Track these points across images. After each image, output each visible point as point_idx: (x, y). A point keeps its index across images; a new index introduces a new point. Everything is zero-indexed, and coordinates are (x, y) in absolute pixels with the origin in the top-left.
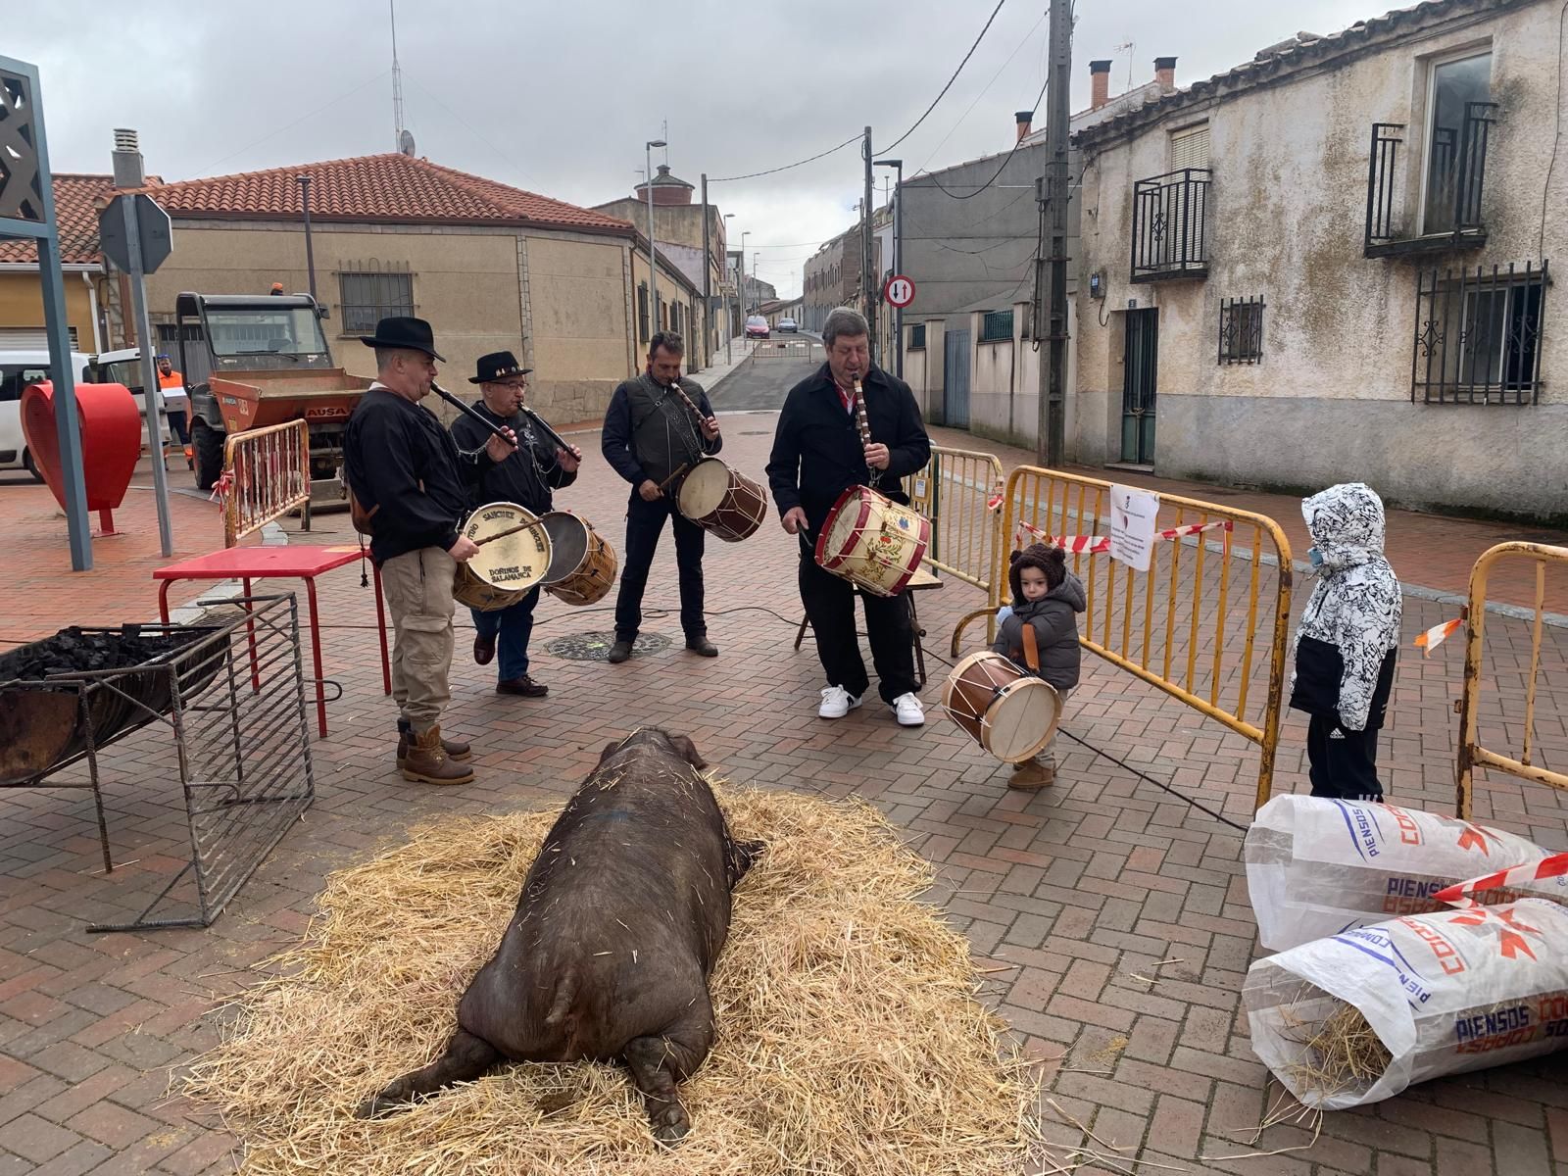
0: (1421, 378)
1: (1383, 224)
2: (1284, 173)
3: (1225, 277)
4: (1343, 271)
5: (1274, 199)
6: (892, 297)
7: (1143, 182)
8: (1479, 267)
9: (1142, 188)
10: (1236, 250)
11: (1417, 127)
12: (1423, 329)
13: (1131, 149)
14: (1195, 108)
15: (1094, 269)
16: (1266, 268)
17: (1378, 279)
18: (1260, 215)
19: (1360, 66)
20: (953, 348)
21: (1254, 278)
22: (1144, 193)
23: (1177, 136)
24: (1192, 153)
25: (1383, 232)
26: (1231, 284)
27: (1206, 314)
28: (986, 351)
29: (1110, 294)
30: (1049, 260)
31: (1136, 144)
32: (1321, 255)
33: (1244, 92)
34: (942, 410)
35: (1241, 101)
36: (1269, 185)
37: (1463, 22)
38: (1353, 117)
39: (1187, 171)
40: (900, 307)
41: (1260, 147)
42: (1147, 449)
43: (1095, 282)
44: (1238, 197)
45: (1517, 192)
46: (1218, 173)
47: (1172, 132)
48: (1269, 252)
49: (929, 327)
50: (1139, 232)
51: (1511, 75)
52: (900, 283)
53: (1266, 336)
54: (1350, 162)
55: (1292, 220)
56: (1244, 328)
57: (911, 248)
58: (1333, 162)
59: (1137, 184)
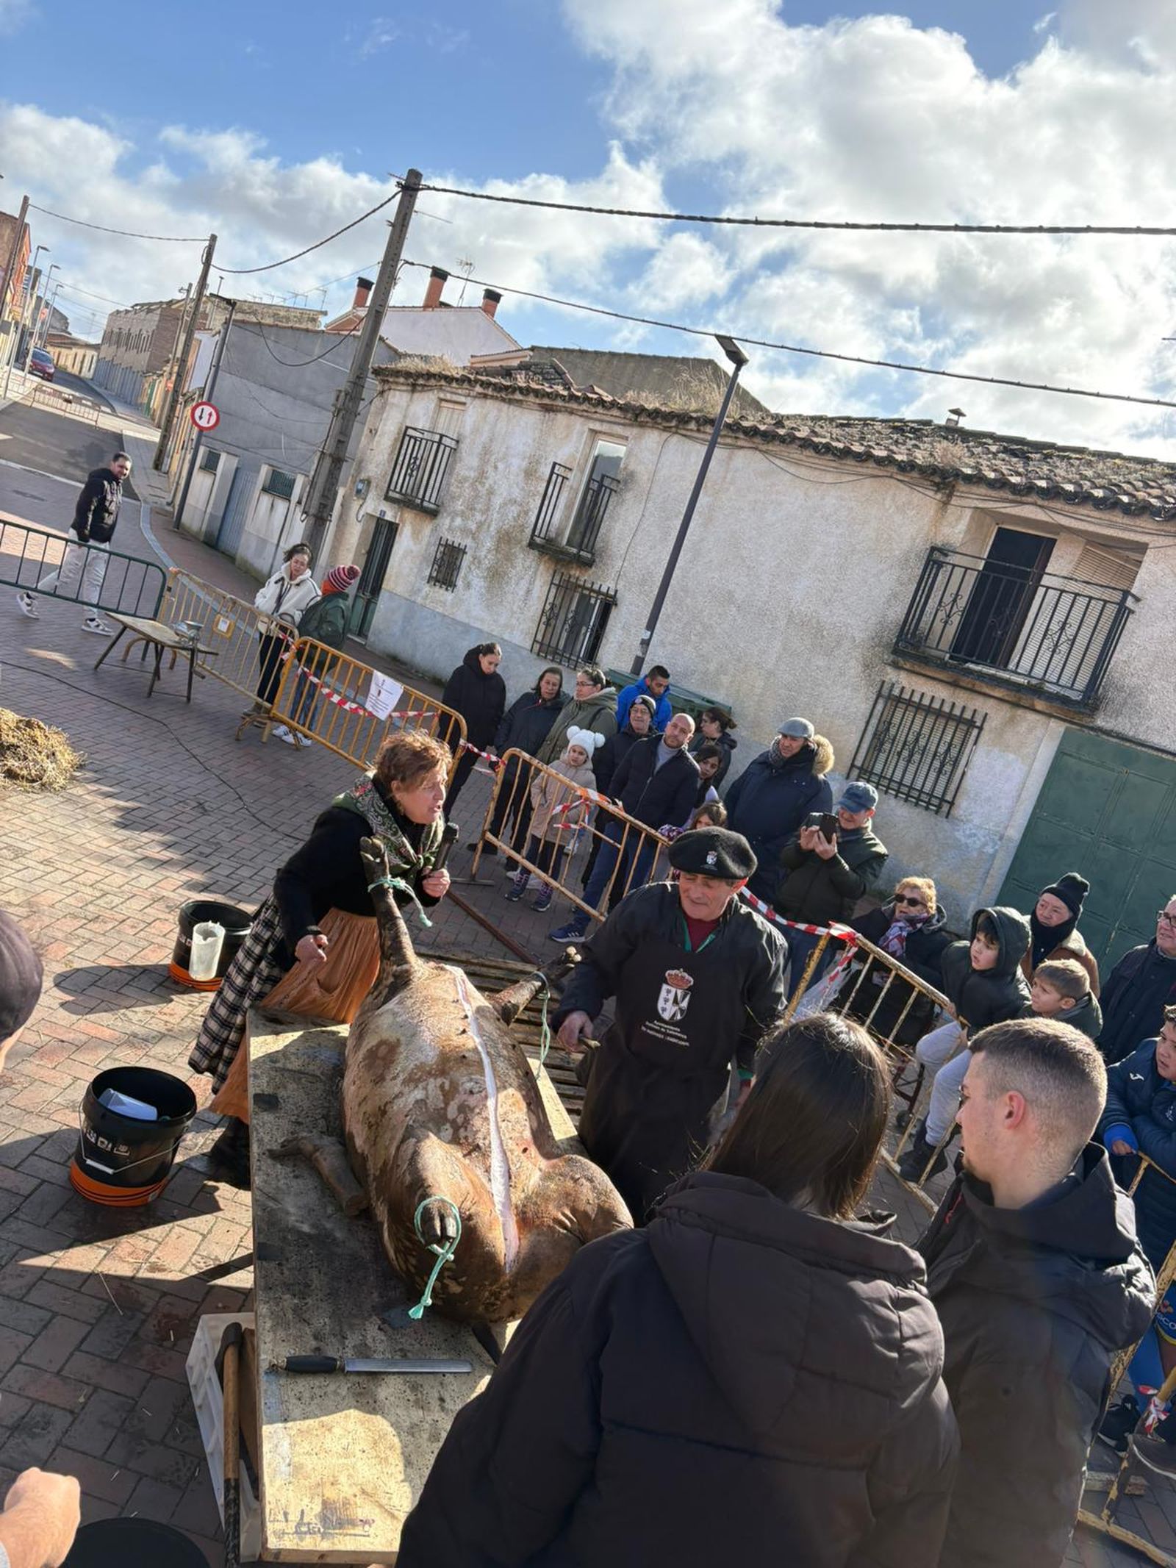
0: (539, 638)
1: (545, 528)
2: (501, 466)
3: (447, 521)
4: (517, 550)
5: (490, 481)
6: (197, 418)
7: (413, 429)
8: (585, 577)
9: (410, 432)
10: (459, 506)
11: (579, 474)
12: (548, 607)
13: (411, 399)
14: (460, 391)
15: (363, 476)
16: (473, 527)
17: (534, 564)
18: (480, 487)
19: (560, 416)
20: (240, 483)
21: (465, 531)
22: (411, 437)
23: (444, 404)
24: (448, 423)
25: (542, 535)
26: (450, 528)
27: (429, 543)
28: (266, 499)
29: (369, 500)
30: (331, 455)
31: (416, 395)
32: (507, 533)
33: (492, 397)
34: (216, 533)
35: (489, 402)
36: (490, 469)
37: (617, 420)
38: (548, 449)
39: (442, 436)
40: (201, 429)
41: (491, 440)
42: (366, 625)
43: (360, 486)
44: (471, 469)
45: (615, 541)
46: (462, 445)
47: (441, 400)
48: (478, 517)
49: (223, 456)
50: (400, 462)
51: (631, 467)
52: (208, 409)
53: (462, 574)
54: (539, 479)
55: (497, 501)
56: (449, 563)
57: (226, 381)
58: (529, 473)
59: (407, 428)
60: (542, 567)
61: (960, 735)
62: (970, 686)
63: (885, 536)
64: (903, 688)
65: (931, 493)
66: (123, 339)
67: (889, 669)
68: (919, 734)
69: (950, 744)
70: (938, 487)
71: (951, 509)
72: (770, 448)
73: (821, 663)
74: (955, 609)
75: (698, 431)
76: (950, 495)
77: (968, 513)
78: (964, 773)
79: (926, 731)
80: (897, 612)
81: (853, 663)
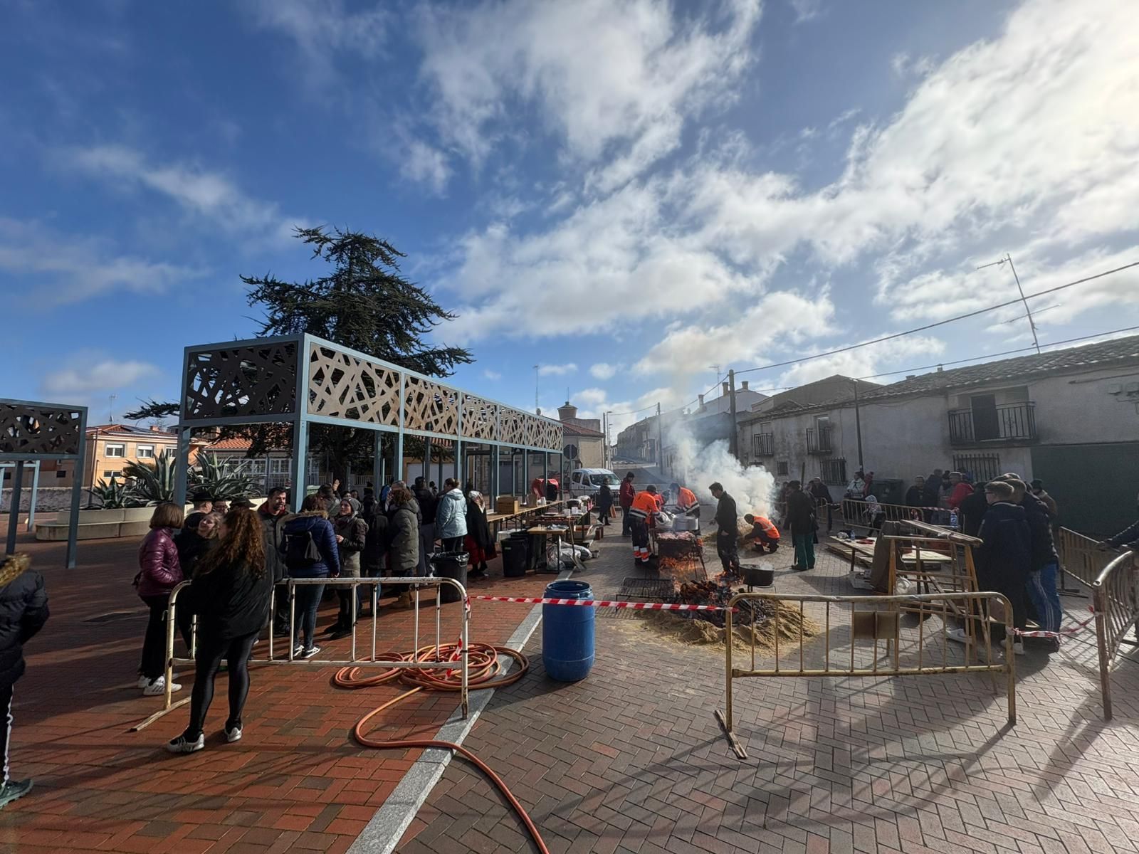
1: (811, 448)
2: (789, 435)
3: (778, 457)
4: (804, 457)
5: (787, 441)
8: (832, 457)
9: (756, 435)
10: (780, 450)
11: (816, 430)
12: (822, 469)
13: (752, 427)
14: (766, 420)
15: (745, 453)
16: (787, 455)
17: (812, 459)
18: (784, 444)
19: (802, 416)
21: (785, 457)
22: (756, 437)
24: (766, 430)
25: (811, 450)
27: (774, 465)
29: (749, 459)
31: (754, 426)
32: (799, 453)
33: (777, 418)
35: (777, 420)
36: (785, 437)
37: (821, 411)
38: (802, 426)
39: (766, 433)
41: (783, 429)
43: (745, 456)
44: (779, 440)
45: (837, 444)
46: (774, 434)
47: (762, 424)
48: (788, 452)
50: (756, 446)
51: (833, 422)
53: (789, 469)
54: (804, 435)
55: (792, 445)
56: (783, 468)
58: (799, 434)
59: (754, 435)
60: (815, 459)
61: (992, 463)
62: (987, 447)
63: (930, 413)
64: (962, 455)
65: (939, 396)
67: (954, 451)
68: (976, 467)
69: (989, 467)
70: (941, 394)
71: (949, 398)
73: (928, 457)
74: (967, 426)
75: (851, 404)
76: (947, 395)
77: (956, 398)
80: (947, 433)
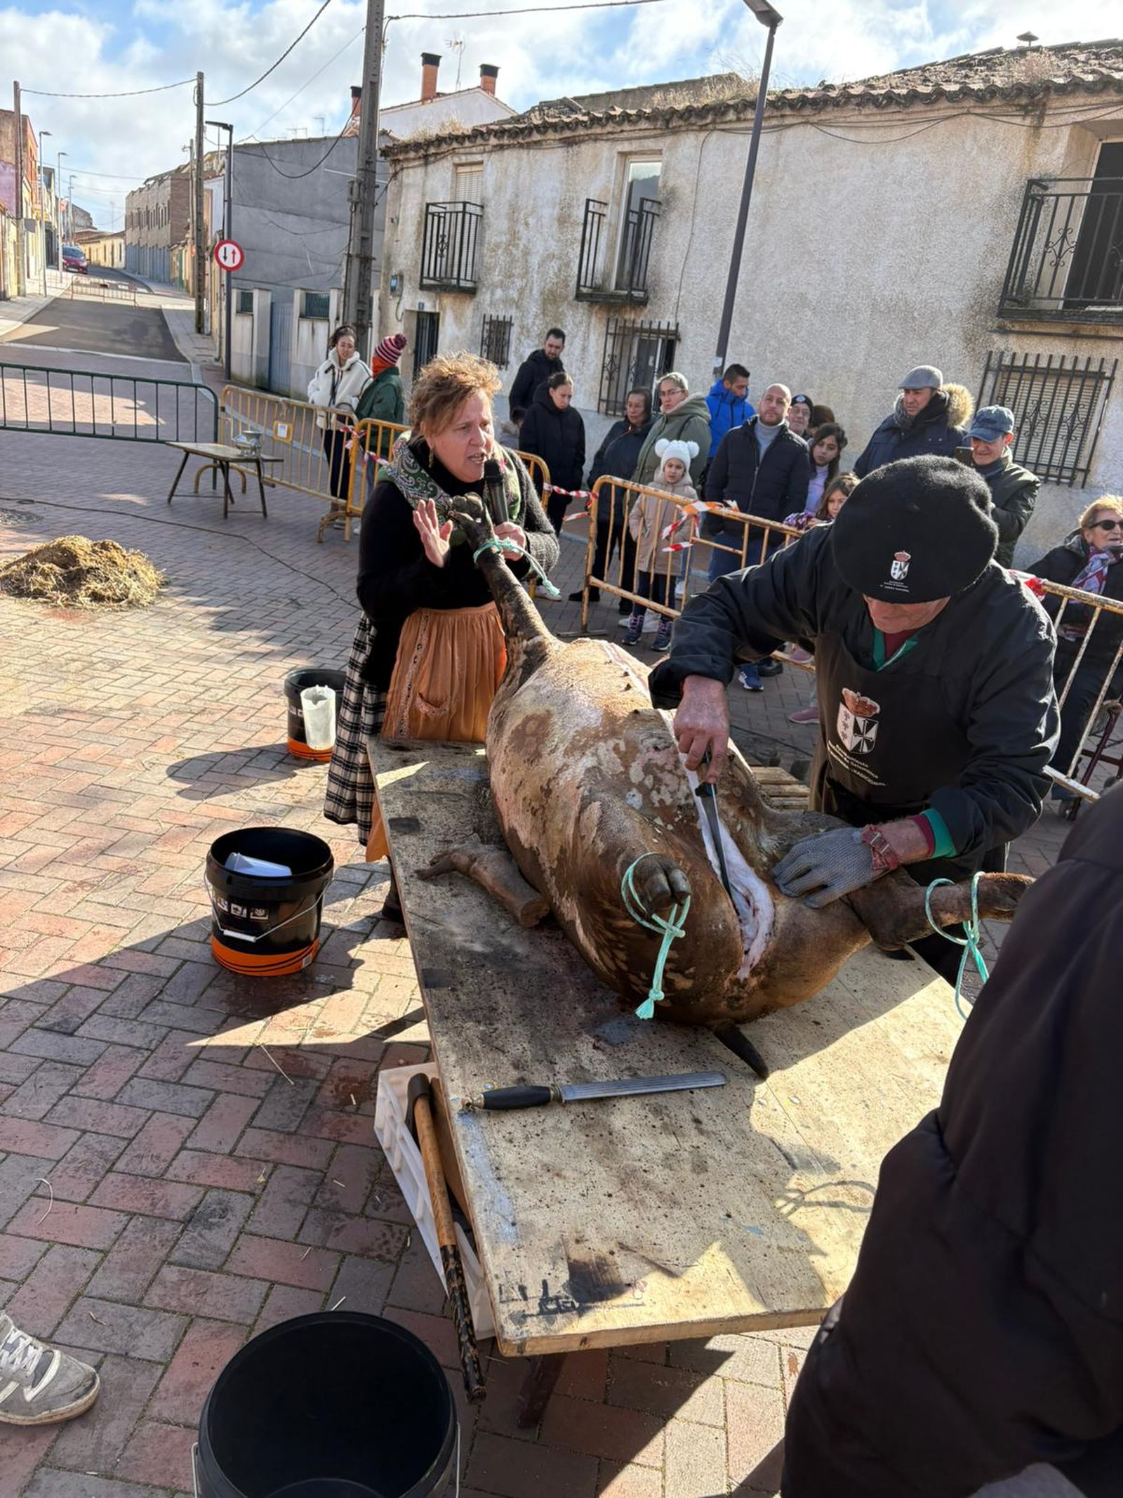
0: (604, 396)
1: (589, 277)
2: (531, 221)
3: (488, 297)
4: (564, 307)
5: (524, 241)
6: (222, 260)
7: (434, 204)
8: (641, 318)
9: (432, 209)
10: (496, 277)
11: (615, 208)
12: (608, 360)
13: (426, 174)
14: (474, 150)
15: (394, 272)
16: (515, 296)
17: (585, 318)
18: (514, 252)
19: (584, 147)
20: (278, 318)
21: (507, 302)
22: (433, 214)
23: (461, 170)
24: (469, 189)
25: (588, 284)
26: (491, 303)
27: (473, 324)
28: (306, 325)
29: (405, 295)
30: (357, 256)
31: (430, 167)
32: (551, 292)
33: (509, 146)
34: (267, 375)
35: (507, 152)
36: (521, 228)
37: (647, 133)
38: (578, 188)
39: (465, 203)
40: (229, 270)
41: (517, 196)
43: (394, 283)
44: (501, 233)
45: (667, 271)
46: (488, 210)
47: (457, 165)
48: (519, 283)
49: (256, 293)
50: (428, 246)
51: (670, 184)
52: (230, 247)
53: (512, 348)
54: (575, 224)
55: (535, 260)
56: (497, 341)
57: (241, 213)
58: (563, 221)
59: (428, 205)
60: (594, 319)
61: (1087, 393)
62: (1093, 333)
63: (970, 184)
64: (1014, 354)
65: (1018, 120)
66: (144, 219)
67: (995, 337)
68: (1039, 402)
69: (1077, 405)
70: (1025, 110)
71: (1044, 132)
72: (823, 118)
73: (915, 349)
74: (1066, 246)
75: (739, 120)
76: (1041, 117)
77: (1066, 132)
78: (1097, 434)
79: (1047, 397)
80: (998, 268)
81: (952, 340)
